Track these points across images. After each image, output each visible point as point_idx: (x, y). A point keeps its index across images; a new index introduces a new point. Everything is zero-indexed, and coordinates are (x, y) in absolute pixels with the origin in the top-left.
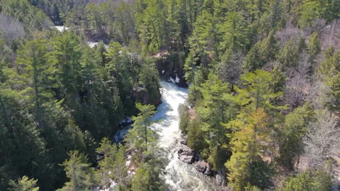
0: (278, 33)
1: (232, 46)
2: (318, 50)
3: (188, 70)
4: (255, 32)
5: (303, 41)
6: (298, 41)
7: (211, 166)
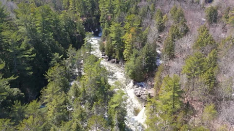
0: (139, 4)
1: (120, 10)
2: (154, 10)
3: (102, 22)
4: (129, 4)
5: (148, 7)
6: (147, 7)
7: (117, 59)
